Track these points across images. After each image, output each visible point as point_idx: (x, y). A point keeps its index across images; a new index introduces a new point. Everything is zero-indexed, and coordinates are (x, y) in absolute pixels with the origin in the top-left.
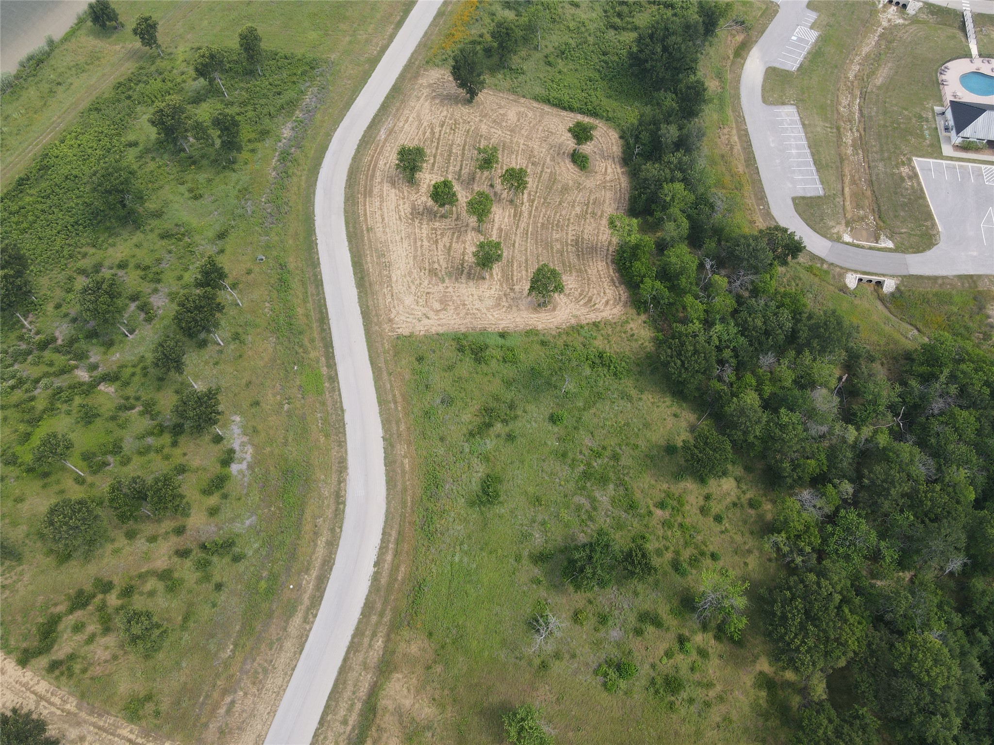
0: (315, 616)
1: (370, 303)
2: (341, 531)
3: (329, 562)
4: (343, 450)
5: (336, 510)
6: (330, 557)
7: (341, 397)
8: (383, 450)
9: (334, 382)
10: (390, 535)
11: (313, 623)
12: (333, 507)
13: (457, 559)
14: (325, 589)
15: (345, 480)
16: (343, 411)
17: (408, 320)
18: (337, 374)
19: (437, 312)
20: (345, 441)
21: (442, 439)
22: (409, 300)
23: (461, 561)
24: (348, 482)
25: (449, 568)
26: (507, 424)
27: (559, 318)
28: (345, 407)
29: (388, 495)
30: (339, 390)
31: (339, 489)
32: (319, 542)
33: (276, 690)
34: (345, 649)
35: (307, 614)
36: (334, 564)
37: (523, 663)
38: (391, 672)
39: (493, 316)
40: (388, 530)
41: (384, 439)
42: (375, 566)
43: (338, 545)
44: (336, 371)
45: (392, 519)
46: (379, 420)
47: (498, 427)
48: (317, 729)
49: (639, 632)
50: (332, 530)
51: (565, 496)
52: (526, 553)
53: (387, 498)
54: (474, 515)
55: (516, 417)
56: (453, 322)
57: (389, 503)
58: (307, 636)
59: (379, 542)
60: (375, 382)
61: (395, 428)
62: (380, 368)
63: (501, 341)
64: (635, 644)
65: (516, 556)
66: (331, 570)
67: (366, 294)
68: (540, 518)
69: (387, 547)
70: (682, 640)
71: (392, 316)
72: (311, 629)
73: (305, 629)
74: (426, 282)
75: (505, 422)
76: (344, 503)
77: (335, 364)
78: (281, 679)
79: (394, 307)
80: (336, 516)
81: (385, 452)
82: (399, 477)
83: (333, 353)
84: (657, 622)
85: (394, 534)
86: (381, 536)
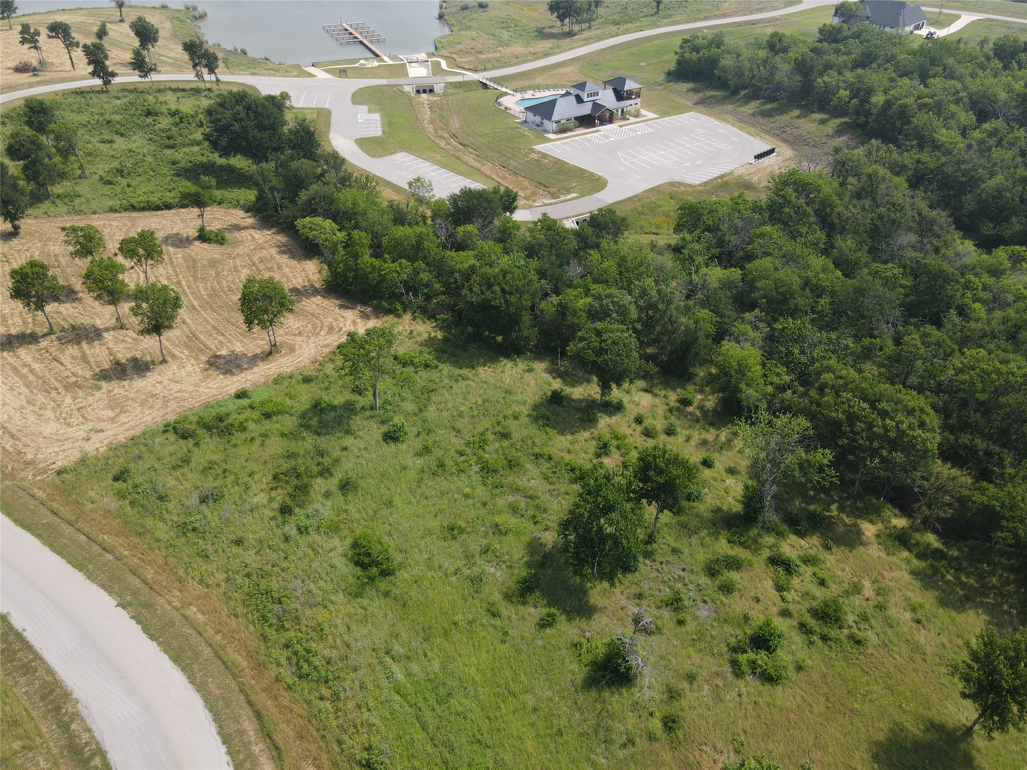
4: (41, 672)
8: (134, 622)
10: (242, 732)
13: (400, 677)
15: (75, 716)
17: (65, 447)
19: (113, 420)
20: (37, 657)
22: (50, 428)
23: (409, 674)
24: (84, 713)
25: (397, 697)
27: (306, 355)
29: (192, 680)
39: (209, 388)
40: (232, 727)
41: (123, 605)
45: (227, 705)
46: (93, 589)
47: (320, 485)
49: (727, 589)
51: (485, 504)
53: (192, 682)
54: (375, 604)
55: (337, 461)
56: (149, 418)
57: (201, 688)
59: (227, 758)
60: (52, 547)
61: (137, 582)
64: (737, 605)
65: (488, 610)
68: (474, 547)
69: (250, 756)
70: (776, 561)
71: (30, 457)
74: (68, 400)
75: (325, 472)
76: (99, 753)
79: (26, 446)
81: (139, 622)
82: (195, 639)
84: (732, 564)
85: (249, 726)
86: (223, 749)
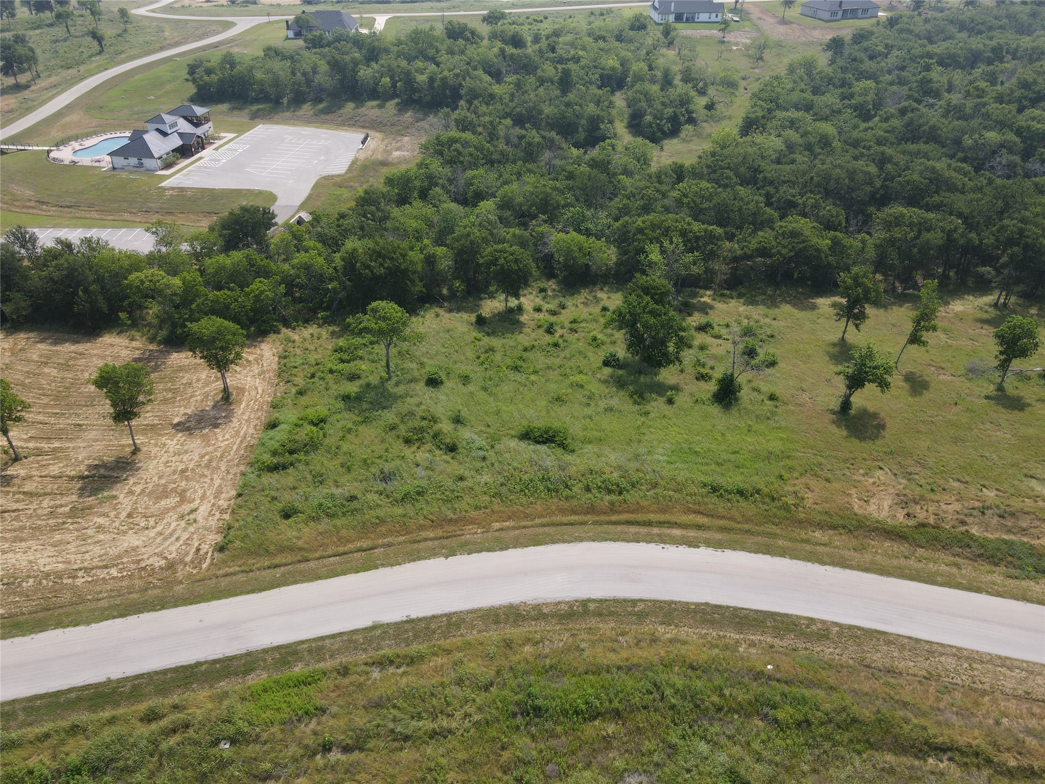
0: (812, 620)
1: (103, 604)
2: (641, 600)
3: (704, 612)
4: (468, 617)
5: (600, 615)
6: (695, 612)
7: (341, 634)
9: (295, 653)
10: (638, 533)
11: (823, 622)
12: (593, 622)
13: (662, 458)
14: (757, 611)
15: (537, 607)
16: (374, 627)
17: (184, 538)
18: (279, 648)
19: (183, 501)
20: (449, 616)
23: (662, 455)
25: (677, 464)
26: (439, 420)
27: (258, 385)
28: (368, 623)
30: (322, 638)
32: (668, 636)
33: (966, 665)
34: (848, 571)
35: (812, 634)
36: (707, 604)
38: (855, 514)
39: (225, 440)
40: (629, 536)
41: (449, 555)
42: (698, 547)
43: (672, 602)
44: (265, 651)
45: (608, 533)
46: (408, 566)
47: (443, 428)
48: (988, 593)
50: (641, 616)
52: (635, 407)
53: (570, 542)
54: (588, 449)
55: (428, 411)
56: (218, 481)
57: (581, 540)
58: (851, 627)
60: (320, 578)
61: (430, 543)
62: (283, 575)
63: (284, 427)
65: (641, 415)
66: (720, 607)
69: (659, 535)
72: (836, 624)
73: (840, 634)
74: (101, 520)
76: (585, 603)
77: (249, 654)
78: (943, 659)
79: (139, 561)
80: (611, 614)
81: (479, 551)
82: (527, 532)
83: (215, 662)
85: (635, 529)
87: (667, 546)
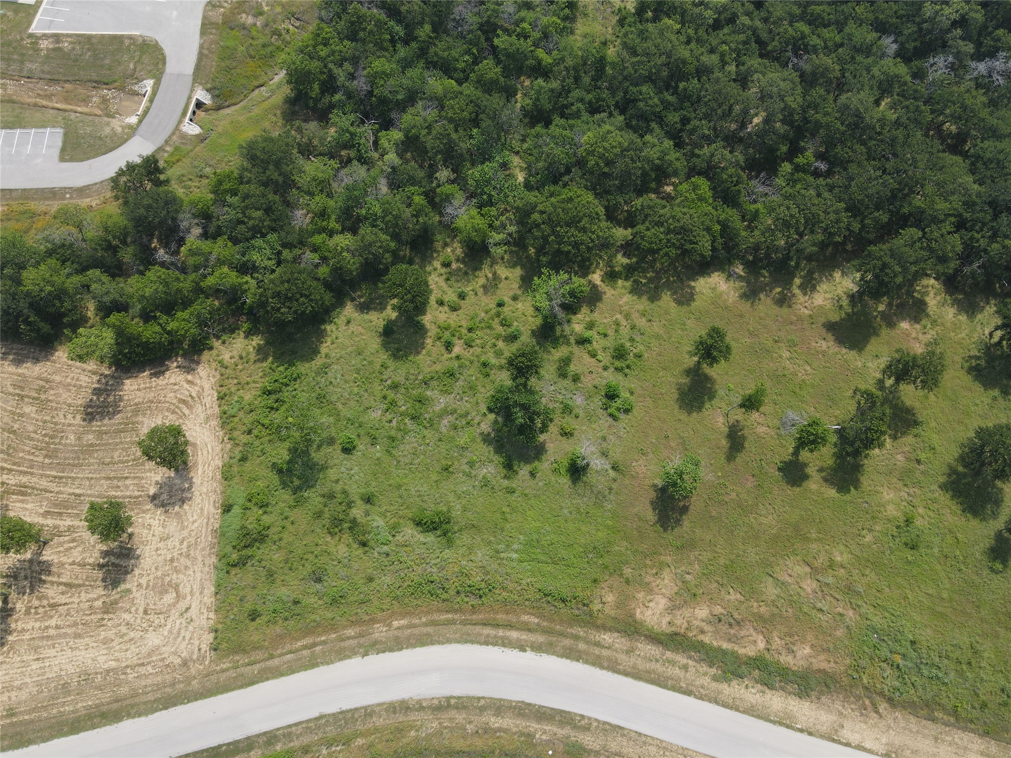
0: (583, 717)
1: (150, 697)
2: (483, 698)
3: (520, 709)
4: (377, 709)
5: (457, 708)
6: (515, 707)
7: (301, 723)
8: (381, 655)
9: (275, 736)
10: (488, 636)
11: (589, 718)
12: (453, 713)
13: (515, 556)
14: (552, 709)
15: (419, 702)
16: (321, 717)
17: (187, 638)
18: (265, 733)
19: (179, 597)
20: (365, 708)
21: (371, 579)
22: (153, 639)
23: (516, 552)
24: (421, 697)
25: (525, 563)
26: (353, 502)
27: (207, 440)
28: (316, 714)
29: (439, 643)
30: (290, 726)
31: (430, 707)
32: (496, 725)
33: (662, 753)
34: (616, 675)
35: (580, 727)
36: (523, 702)
37: (614, 486)
38: (635, 621)
39: (194, 522)
40: (483, 639)
41: (366, 654)
42: (524, 651)
43: (501, 700)
44: (258, 736)
45: (469, 635)
46: (339, 665)
47: (357, 512)
48: (696, 697)
49: (576, 379)
50: (482, 709)
51: (440, 440)
52: (506, 483)
53: (443, 644)
54: (463, 539)
55: (344, 492)
56: (198, 575)
57: (449, 641)
58: (605, 723)
59: (496, 648)
60: (282, 675)
61: (351, 642)
62: (259, 670)
63: (236, 510)
64: (587, 382)
65: (508, 492)
66: (530, 704)
67: (132, 706)
68: (466, 468)
69: (502, 638)
70: (583, 341)
71: (179, 661)
72: (596, 720)
73: (597, 727)
74: (126, 616)
75: (350, 505)
76: (448, 699)
77: (248, 738)
78: (650, 748)
79: (163, 660)
80: (464, 707)
81: (384, 652)
82: (416, 631)
83: (229, 744)
84: (566, 362)
85: (487, 631)
86: (490, 647)
87: (506, 650)
